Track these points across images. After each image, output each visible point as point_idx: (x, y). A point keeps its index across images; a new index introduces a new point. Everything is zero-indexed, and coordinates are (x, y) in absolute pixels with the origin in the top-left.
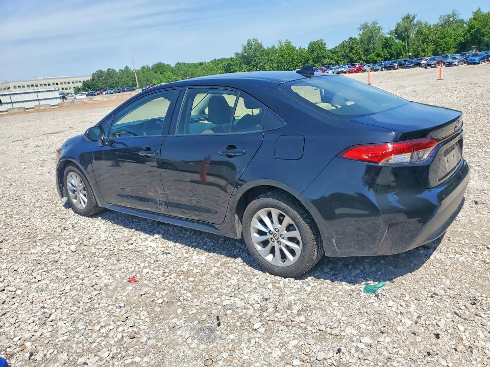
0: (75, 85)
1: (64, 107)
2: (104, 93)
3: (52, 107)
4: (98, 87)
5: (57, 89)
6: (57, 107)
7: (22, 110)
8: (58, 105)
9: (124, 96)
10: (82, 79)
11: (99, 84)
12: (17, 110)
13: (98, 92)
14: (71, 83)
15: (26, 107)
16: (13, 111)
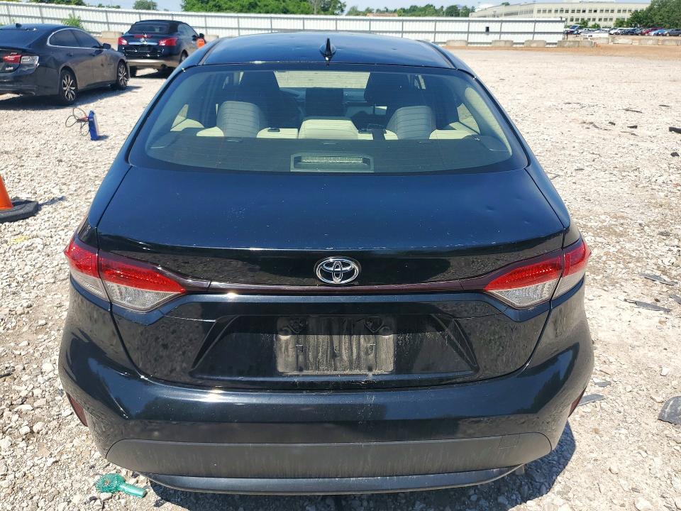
0: (621, 15)
1: (564, 47)
2: (653, 33)
3: (548, 46)
4: (653, 22)
5: (564, 19)
6: (554, 46)
7: (508, 45)
8: (556, 44)
9: (667, 43)
10: (634, 8)
11: (657, 19)
12: (502, 44)
13: (644, 31)
14: (616, 11)
15: (514, 42)
16: (498, 44)
